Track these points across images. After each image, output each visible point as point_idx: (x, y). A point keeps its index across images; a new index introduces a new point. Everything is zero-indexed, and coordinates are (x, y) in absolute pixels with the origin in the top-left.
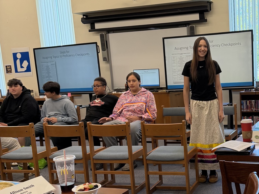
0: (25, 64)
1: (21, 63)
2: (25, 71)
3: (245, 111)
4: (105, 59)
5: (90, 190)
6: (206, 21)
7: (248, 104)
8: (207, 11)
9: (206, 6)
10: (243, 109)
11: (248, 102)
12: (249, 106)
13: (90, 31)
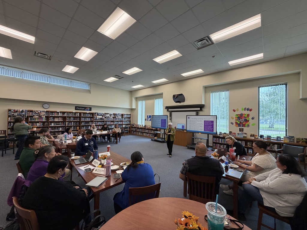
0: (150, 118)
2: (150, 121)
3: (214, 142)
4: (170, 119)
6: (202, 110)
7: (216, 139)
9: (203, 106)
13: (167, 111)
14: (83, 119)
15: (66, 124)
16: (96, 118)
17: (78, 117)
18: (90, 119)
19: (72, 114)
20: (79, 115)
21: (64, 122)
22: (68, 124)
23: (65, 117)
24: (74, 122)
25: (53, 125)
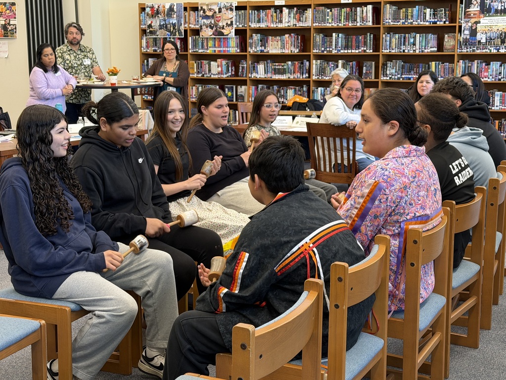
14: (390, 45)
15: (309, 72)
16: (474, 32)
17: (363, 31)
18: (432, 39)
19: (335, 11)
20: (370, 15)
21: (301, 58)
22: (322, 71)
23: (308, 30)
24: (347, 58)
25: (261, 72)
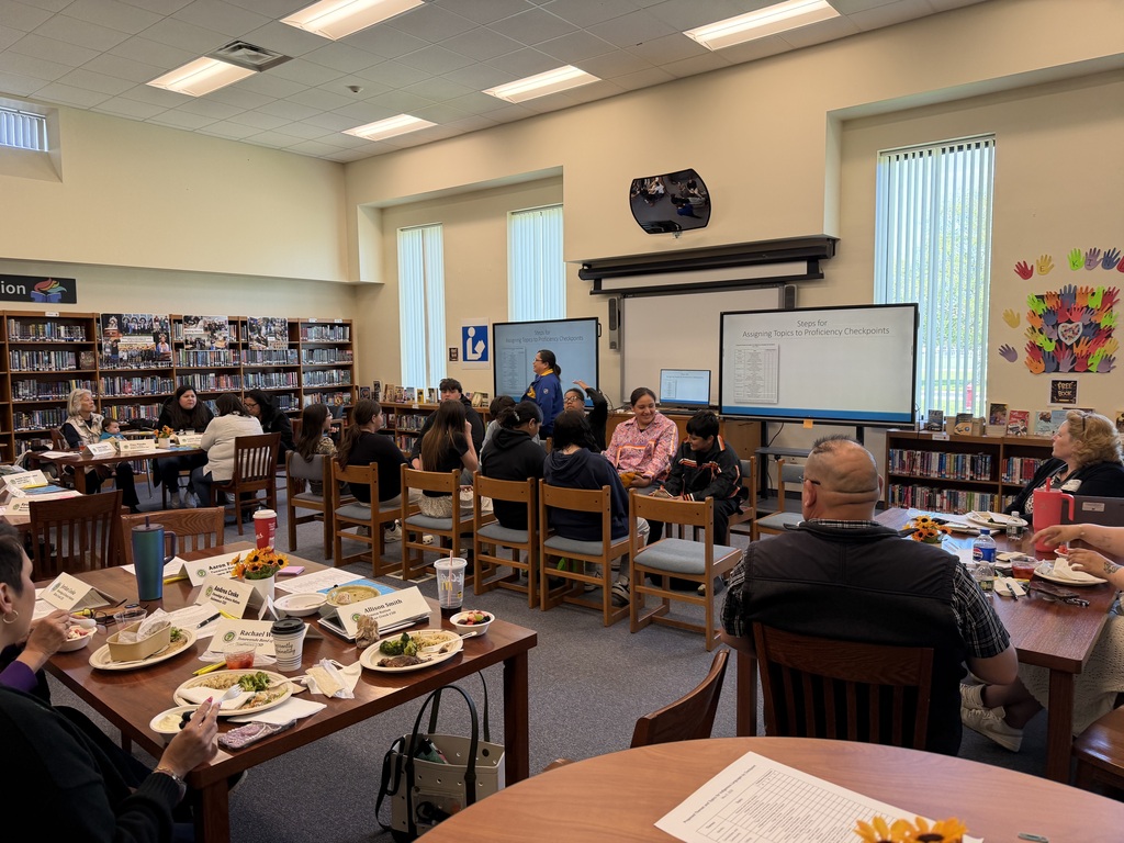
0: (480, 346)
1: (474, 345)
2: (479, 360)
3: (897, 472)
4: (612, 345)
5: (475, 623)
6: (822, 276)
7: (905, 458)
8: (825, 257)
9: (824, 248)
10: (893, 468)
11: (905, 453)
12: (907, 463)
13: (591, 293)
14: (19, 363)
16: (115, 350)
18: (70, 357)
